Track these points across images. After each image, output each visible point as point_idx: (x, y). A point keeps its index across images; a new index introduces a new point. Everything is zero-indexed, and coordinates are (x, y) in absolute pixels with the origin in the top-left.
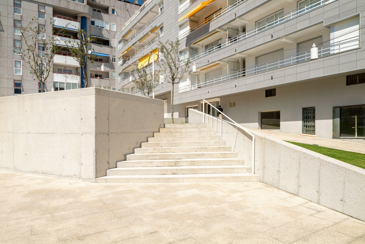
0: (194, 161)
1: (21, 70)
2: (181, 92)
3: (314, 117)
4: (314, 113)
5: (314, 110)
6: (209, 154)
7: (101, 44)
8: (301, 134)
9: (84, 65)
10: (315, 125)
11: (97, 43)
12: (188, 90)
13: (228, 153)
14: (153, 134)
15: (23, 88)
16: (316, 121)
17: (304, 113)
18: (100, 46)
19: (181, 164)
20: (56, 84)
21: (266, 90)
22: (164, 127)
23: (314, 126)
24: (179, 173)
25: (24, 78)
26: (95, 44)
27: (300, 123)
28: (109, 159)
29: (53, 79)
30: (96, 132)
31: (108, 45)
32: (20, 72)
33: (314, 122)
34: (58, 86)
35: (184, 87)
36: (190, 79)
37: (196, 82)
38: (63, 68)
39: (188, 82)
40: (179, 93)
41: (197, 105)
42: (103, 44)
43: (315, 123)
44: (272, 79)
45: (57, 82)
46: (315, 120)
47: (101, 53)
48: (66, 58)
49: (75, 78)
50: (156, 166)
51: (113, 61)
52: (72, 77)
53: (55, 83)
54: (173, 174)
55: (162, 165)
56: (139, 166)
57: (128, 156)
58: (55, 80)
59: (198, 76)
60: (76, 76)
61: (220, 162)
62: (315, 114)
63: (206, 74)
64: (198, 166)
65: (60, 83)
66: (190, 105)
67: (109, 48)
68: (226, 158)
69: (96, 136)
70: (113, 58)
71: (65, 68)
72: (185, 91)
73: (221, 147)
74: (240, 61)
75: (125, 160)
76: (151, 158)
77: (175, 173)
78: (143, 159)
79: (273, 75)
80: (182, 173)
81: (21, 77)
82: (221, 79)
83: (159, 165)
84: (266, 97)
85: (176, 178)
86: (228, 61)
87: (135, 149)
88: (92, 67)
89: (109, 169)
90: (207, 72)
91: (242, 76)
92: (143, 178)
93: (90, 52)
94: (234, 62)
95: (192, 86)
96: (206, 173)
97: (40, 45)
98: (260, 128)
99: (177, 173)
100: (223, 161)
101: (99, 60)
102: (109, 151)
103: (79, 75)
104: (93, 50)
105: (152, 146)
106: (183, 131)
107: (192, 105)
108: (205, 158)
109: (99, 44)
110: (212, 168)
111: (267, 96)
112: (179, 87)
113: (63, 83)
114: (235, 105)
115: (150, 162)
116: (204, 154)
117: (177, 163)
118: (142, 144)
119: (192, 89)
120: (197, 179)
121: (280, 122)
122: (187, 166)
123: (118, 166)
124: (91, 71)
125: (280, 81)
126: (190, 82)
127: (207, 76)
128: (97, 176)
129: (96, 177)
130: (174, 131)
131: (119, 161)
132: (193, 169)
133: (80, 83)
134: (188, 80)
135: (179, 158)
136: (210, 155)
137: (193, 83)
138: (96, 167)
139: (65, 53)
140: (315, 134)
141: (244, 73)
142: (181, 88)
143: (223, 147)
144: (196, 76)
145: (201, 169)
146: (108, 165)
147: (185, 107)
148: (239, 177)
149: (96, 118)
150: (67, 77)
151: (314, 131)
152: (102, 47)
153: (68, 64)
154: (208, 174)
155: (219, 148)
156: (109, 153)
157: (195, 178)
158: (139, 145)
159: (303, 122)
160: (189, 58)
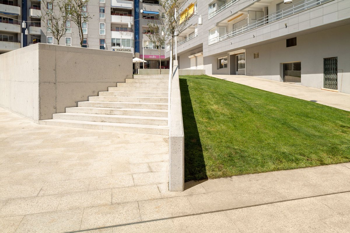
0: (126, 111)
1: (86, 30)
2: (211, 44)
3: (336, 70)
4: (336, 64)
5: (336, 60)
6: (145, 105)
7: (153, 3)
8: (323, 88)
9: (136, 23)
10: (337, 78)
11: (149, 3)
12: (216, 41)
13: (164, 105)
14: (117, 84)
15: (88, 45)
16: (338, 74)
17: (326, 64)
18: (151, 5)
19: (116, 113)
20: (114, 40)
21: (287, 40)
22: (133, 78)
23: (336, 80)
24: (107, 121)
25: (89, 36)
26: (147, 3)
27: (321, 76)
28: (56, 105)
29: (111, 36)
30: (39, 81)
31: (158, 3)
32: (86, 31)
33: (336, 74)
34: (115, 42)
35: (213, 39)
36: (217, 31)
37: (225, 33)
38: (120, 26)
39: (217, 34)
40: (209, 44)
41: (227, 57)
42: (154, 3)
43: (337, 76)
44: (286, 27)
45: (115, 39)
46: (337, 72)
47: (152, 11)
48: (121, 18)
49: (129, 34)
50: (95, 113)
51: (162, 18)
52: (126, 34)
53: (112, 39)
54: (102, 122)
55: (100, 113)
56: (82, 113)
57: (79, 103)
58: (113, 37)
59: (227, 27)
60: (130, 32)
61: (149, 113)
62: (337, 66)
63: (233, 25)
64: (130, 115)
65: (117, 39)
66: (221, 57)
67: (158, 6)
68: (161, 109)
69: (39, 84)
70: (162, 15)
71: (122, 26)
72: (214, 43)
73: (162, 99)
74: (264, 10)
75: (77, 106)
76: (96, 106)
77: (103, 121)
78: (90, 106)
79: (287, 23)
80: (109, 121)
81: (86, 35)
82: (242, 30)
83: (97, 113)
84: (287, 47)
85: (97, 125)
86: (249, 11)
87: (89, 97)
88: (144, 24)
89: (56, 113)
90: (234, 23)
91: (265, 23)
92: (71, 123)
93: (142, 11)
94: (256, 11)
95: (220, 37)
96: (130, 122)
97: (101, 8)
98: (283, 81)
99: (105, 121)
100: (152, 112)
101: (151, 17)
102: (56, 98)
103: (133, 32)
104: (145, 8)
105: (107, 95)
106: (146, 81)
107: (223, 57)
108: (142, 109)
109: (150, 4)
110: (135, 119)
111: (288, 45)
112: (209, 39)
113: (119, 39)
114: (258, 56)
115: (91, 109)
116: (141, 105)
117: (111, 112)
118: (100, 93)
119: (221, 41)
120: (114, 127)
121: (301, 75)
122: (120, 115)
123: (66, 112)
124: (143, 27)
125: (294, 29)
126: (219, 34)
127: (234, 26)
128: (42, 118)
129: (40, 119)
130: (138, 82)
131: (69, 107)
132: (118, 118)
133: (133, 39)
134: (216, 31)
135: (120, 107)
136: (147, 106)
137: (221, 35)
138: (40, 110)
139: (122, 13)
140: (337, 89)
141: (268, 20)
142: (211, 40)
143: (165, 99)
144: (225, 28)
145: (125, 118)
146: (55, 110)
147: (217, 59)
148: (152, 129)
149: (39, 69)
150: (122, 34)
151: (336, 85)
152: (152, 5)
153: (123, 22)
154: (131, 123)
155: (161, 99)
156: (56, 99)
157: (112, 127)
158: (96, 94)
159: (325, 74)
160: (217, 10)
